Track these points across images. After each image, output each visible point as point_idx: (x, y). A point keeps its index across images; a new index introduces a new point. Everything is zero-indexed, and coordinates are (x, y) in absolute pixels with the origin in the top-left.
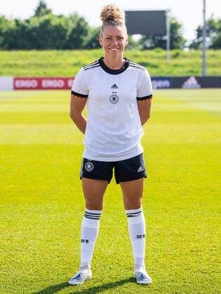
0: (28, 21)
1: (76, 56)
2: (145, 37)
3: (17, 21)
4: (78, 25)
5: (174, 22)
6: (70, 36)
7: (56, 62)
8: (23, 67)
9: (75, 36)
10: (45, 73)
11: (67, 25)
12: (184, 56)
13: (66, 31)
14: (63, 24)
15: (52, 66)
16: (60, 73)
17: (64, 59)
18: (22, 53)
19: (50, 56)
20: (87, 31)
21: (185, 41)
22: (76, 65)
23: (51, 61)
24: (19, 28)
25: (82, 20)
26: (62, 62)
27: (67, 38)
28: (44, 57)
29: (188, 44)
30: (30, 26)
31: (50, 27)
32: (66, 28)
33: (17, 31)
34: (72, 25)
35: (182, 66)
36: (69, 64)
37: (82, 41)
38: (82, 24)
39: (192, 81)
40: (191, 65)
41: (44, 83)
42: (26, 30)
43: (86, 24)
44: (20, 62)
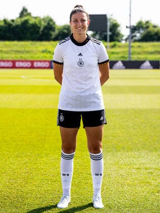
0: (13, 21)
1: (45, 46)
2: (95, 32)
3: (5, 21)
4: (49, 24)
5: (115, 22)
6: (43, 31)
7: (30, 49)
8: (7, 52)
9: (46, 31)
10: (21, 57)
11: (40, 24)
12: (119, 47)
13: (40, 28)
14: (37, 23)
15: (28, 52)
16: (31, 57)
17: (36, 48)
18: (7, 43)
19: (26, 45)
20: (54, 28)
21: (123, 36)
22: (43, 52)
23: (27, 49)
24: (7, 26)
25: (51, 20)
26: (34, 49)
27: (41, 33)
28: (22, 46)
29: (124, 38)
30: (14, 24)
31: (28, 25)
32: (39, 25)
33: (5, 27)
34: (44, 24)
35: (117, 53)
36: (39, 51)
37: (51, 35)
38: (51, 23)
39: (120, 64)
40: (123, 52)
41: (17, 64)
42: (12, 27)
43: (54, 23)
44: (5, 49)
